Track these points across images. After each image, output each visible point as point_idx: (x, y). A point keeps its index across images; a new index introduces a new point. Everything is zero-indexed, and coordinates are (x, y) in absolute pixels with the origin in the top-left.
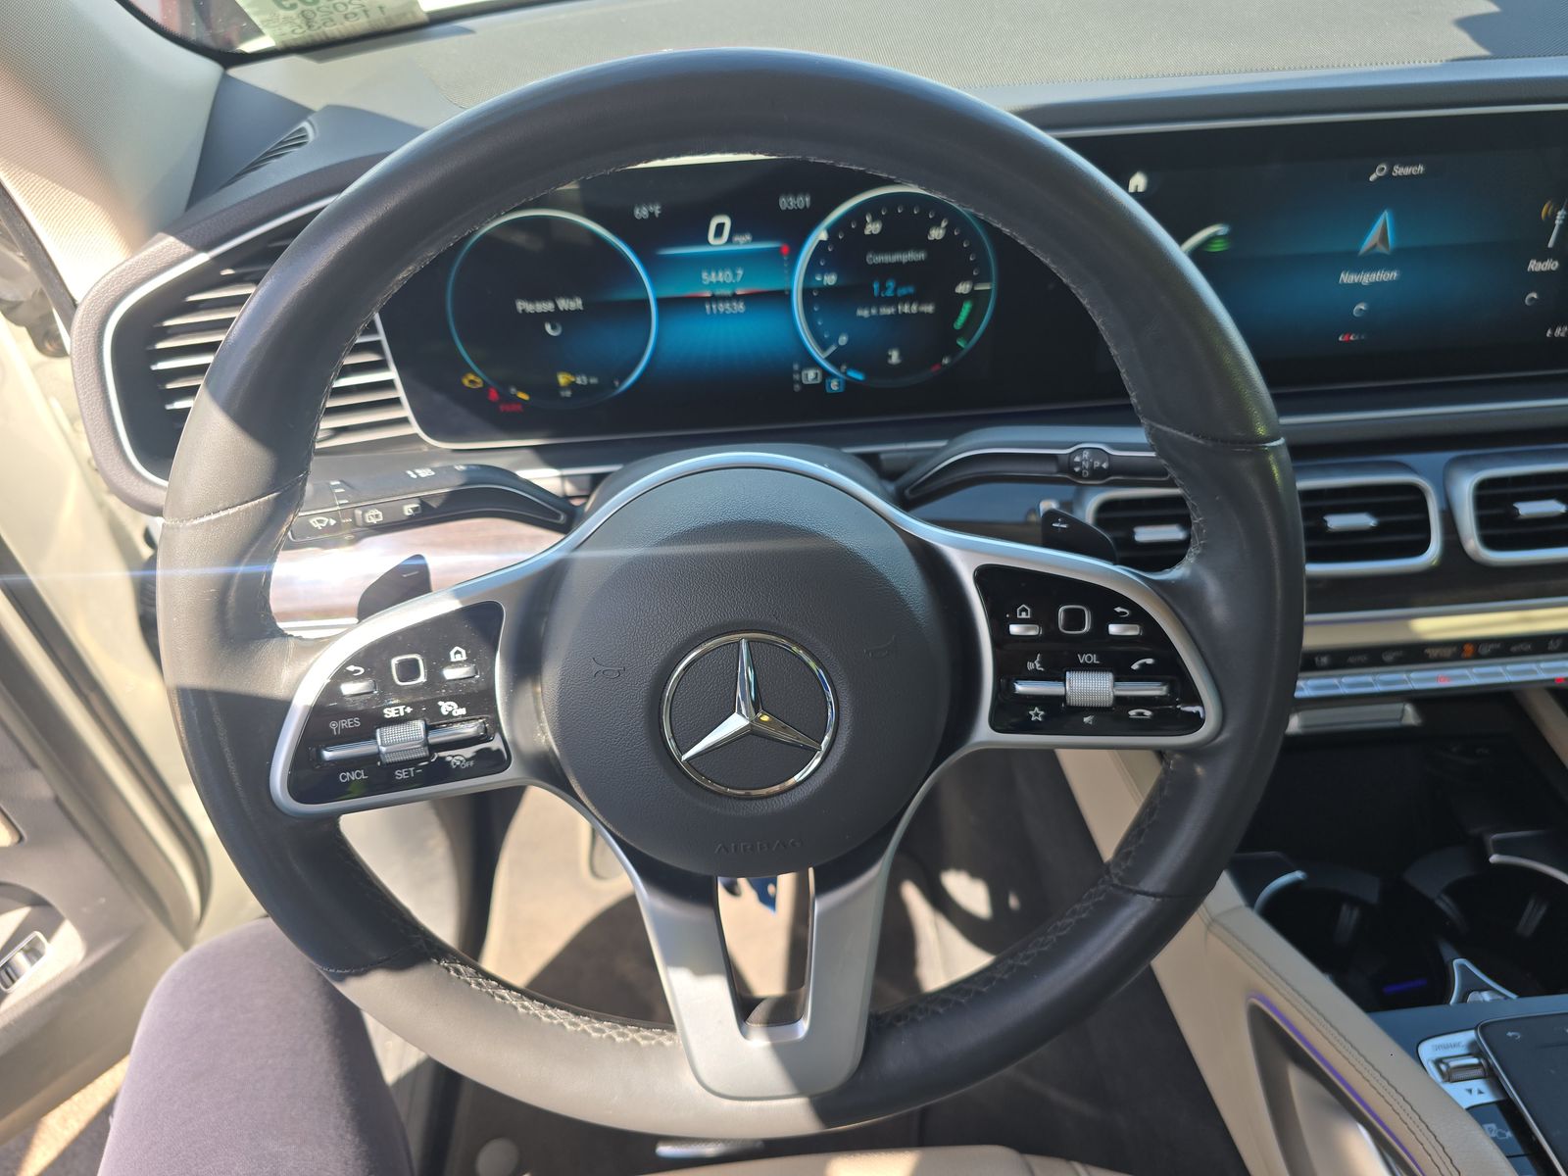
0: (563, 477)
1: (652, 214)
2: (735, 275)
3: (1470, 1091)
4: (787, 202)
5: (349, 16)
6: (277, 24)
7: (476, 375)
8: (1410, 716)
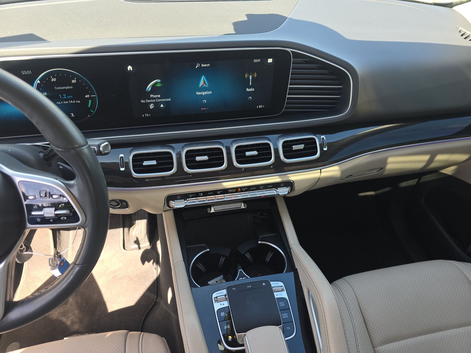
3: (221, 304)
8: (243, 206)
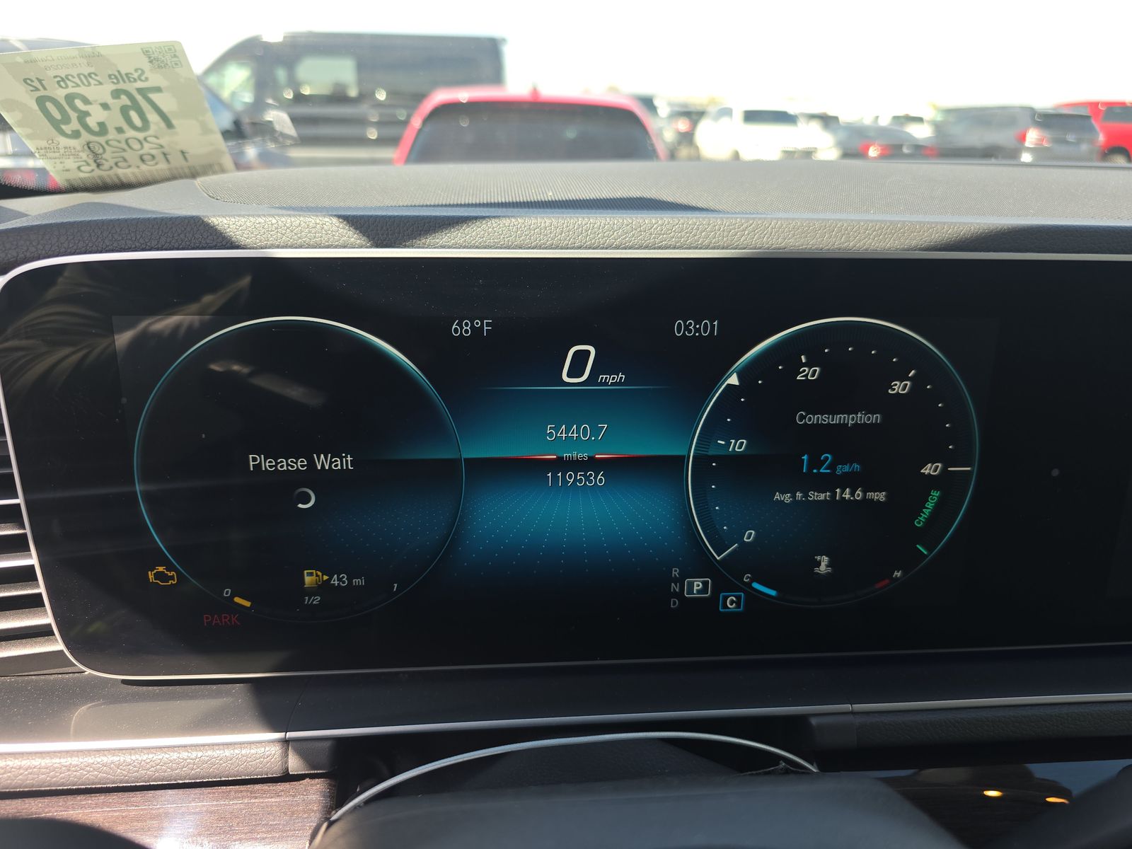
0: (286, 742)
1: (477, 332)
2: (596, 431)
4: (684, 328)
5: (145, 157)
6: (57, 155)
7: (170, 567)
